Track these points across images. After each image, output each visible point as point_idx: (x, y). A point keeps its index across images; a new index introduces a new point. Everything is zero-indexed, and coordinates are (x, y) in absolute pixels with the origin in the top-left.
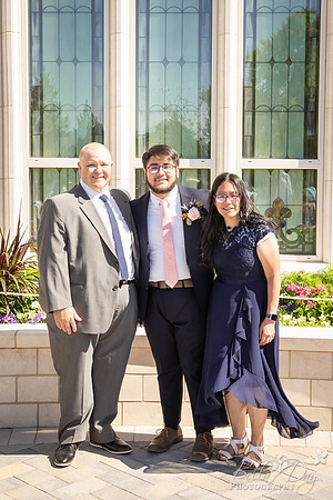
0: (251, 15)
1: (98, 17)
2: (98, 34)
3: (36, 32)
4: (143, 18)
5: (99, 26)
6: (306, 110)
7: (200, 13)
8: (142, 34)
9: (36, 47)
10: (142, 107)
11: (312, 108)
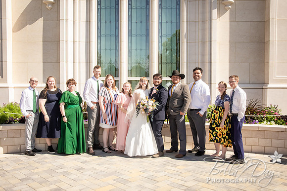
0: (161, 37)
1: (117, 38)
2: (117, 42)
3: (99, 42)
4: (130, 37)
5: (117, 40)
6: (176, 64)
7: (146, 36)
8: (130, 42)
9: (99, 46)
10: (130, 63)
11: (178, 63)
